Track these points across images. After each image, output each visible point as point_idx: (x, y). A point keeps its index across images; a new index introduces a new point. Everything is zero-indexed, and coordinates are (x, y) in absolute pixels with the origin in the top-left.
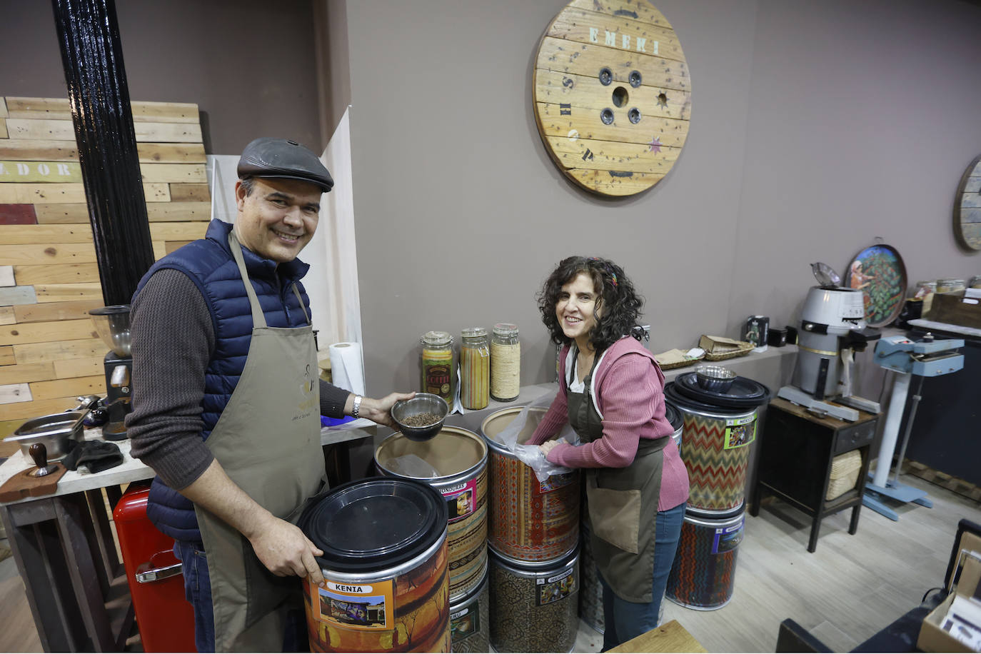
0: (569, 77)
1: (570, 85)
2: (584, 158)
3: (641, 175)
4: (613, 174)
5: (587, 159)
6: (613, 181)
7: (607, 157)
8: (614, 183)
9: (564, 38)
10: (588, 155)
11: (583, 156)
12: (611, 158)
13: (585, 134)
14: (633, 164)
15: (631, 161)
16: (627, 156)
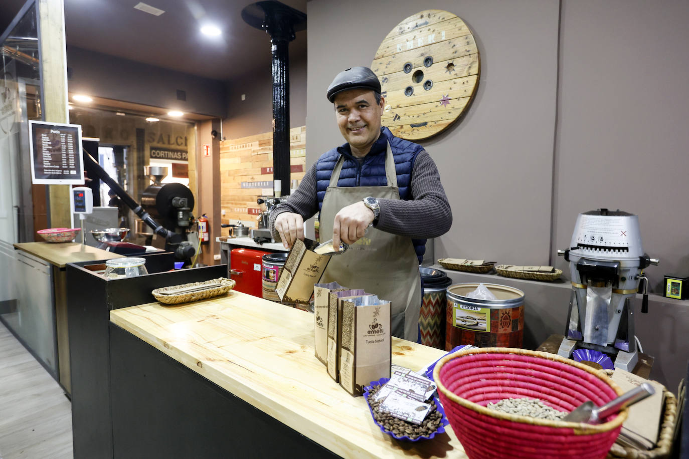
0: (385, 76)
1: (386, 81)
2: (394, 120)
3: (433, 123)
4: (413, 126)
5: (396, 120)
6: (413, 130)
7: (409, 116)
8: (414, 132)
9: (383, 57)
10: (397, 117)
11: (393, 119)
12: (411, 117)
13: (395, 106)
14: (427, 117)
15: (425, 115)
16: (423, 112)
